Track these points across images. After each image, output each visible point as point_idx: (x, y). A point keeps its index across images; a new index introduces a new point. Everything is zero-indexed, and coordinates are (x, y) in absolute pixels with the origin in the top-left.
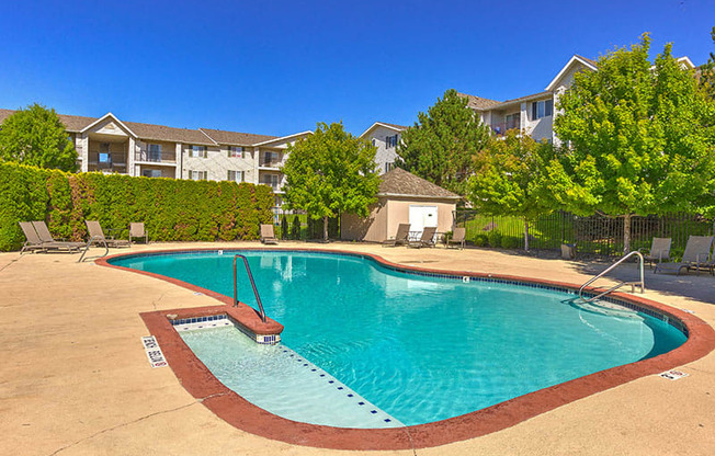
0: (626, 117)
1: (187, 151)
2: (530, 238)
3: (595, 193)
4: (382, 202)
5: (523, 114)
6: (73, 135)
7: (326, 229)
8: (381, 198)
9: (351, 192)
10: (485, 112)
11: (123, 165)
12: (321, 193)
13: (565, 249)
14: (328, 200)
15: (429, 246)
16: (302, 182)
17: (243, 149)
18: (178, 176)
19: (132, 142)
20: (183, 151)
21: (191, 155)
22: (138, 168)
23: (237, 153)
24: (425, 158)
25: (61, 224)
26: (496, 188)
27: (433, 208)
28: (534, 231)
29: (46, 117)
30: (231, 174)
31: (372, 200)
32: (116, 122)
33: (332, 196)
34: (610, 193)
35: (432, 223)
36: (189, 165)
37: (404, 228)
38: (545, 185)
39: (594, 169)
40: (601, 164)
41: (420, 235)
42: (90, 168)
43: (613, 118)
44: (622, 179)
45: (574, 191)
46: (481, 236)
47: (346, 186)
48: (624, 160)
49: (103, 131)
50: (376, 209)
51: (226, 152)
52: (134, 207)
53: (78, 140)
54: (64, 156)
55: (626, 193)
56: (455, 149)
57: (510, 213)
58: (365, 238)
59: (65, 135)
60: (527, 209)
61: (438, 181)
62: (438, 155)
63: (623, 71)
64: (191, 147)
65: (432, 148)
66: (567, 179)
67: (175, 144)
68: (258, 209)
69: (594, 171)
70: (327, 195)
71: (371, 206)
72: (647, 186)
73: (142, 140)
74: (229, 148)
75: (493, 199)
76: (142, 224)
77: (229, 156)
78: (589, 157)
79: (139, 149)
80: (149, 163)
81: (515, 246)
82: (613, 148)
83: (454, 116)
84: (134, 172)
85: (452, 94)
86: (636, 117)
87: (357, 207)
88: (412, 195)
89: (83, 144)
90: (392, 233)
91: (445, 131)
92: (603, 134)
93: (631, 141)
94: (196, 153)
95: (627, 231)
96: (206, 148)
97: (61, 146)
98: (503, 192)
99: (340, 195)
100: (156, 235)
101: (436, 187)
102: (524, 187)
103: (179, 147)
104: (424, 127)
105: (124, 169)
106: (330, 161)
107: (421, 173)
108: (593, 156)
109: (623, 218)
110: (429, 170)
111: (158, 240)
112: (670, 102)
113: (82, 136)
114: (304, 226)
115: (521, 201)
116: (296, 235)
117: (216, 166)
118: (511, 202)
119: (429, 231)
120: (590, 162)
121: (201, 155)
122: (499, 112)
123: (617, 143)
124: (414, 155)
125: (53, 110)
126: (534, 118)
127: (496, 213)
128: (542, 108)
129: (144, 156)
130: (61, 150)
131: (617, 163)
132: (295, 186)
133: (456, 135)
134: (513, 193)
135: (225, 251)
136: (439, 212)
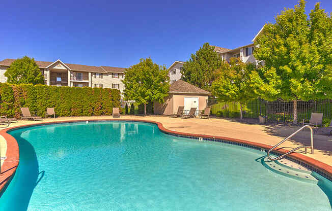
0: (294, 44)
1: (94, 76)
2: (244, 113)
3: (277, 88)
4: (171, 96)
5: (241, 54)
6: (43, 70)
7: (145, 109)
8: (170, 94)
9: (156, 91)
10: (224, 54)
11: (66, 82)
12: (140, 92)
13: (261, 119)
14: (143, 95)
15: (193, 117)
16: (132, 87)
17: (119, 74)
18: (90, 86)
19: (69, 72)
20: (92, 76)
21: (95, 77)
22: (72, 84)
23: (116, 76)
24: (194, 75)
25: (8, 109)
26: (224, 87)
27: (196, 99)
28: (245, 109)
29: (29, 62)
30: (113, 85)
31: (166, 95)
32: (62, 64)
33: (146, 94)
34: (286, 88)
35: (196, 105)
36: (95, 81)
37: (181, 109)
38: (248, 84)
39: (275, 74)
40: (279, 72)
41: (188, 112)
42: (51, 84)
43: (286, 45)
44: (293, 80)
45: (264, 87)
46: (220, 112)
47: (153, 88)
48: (293, 68)
49: (56, 67)
50: (168, 99)
51: (111, 76)
52: (49, 100)
53: (45, 72)
54: (38, 79)
55: (296, 87)
56: (208, 70)
57: (231, 100)
58: (164, 114)
59: (38, 69)
60: (241, 98)
61: (200, 86)
62: (200, 73)
63: (290, 21)
64: (95, 74)
65: (197, 70)
66: (261, 81)
67: (88, 73)
68: (113, 100)
69: (275, 76)
70: (144, 93)
71: (166, 98)
72: (308, 84)
73: (73, 71)
74: (112, 74)
75: (223, 93)
76: (53, 109)
77: (112, 77)
78: (272, 68)
79: (72, 75)
80: (77, 81)
81: (235, 117)
82: (287, 62)
83: (207, 55)
84: (70, 85)
85: (207, 45)
86: (301, 44)
87: (159, 98)
88: (185, 92)
89: (47, 73)
90: (175, 111)
91: (203, 61)
92: (280, 55)
93: (298, 57)
94: (97, 76)
95: (295, 109)
96: (102, 74)
97: (36, 74)
98: (228, 89)
99: (149, 93)
100: (61, 114)
101: (198, 88)
102: (239, 86)
103: (90, 74)
104: (194, 61)
105: (67, 84)
106: (144, 77)
107: (192, 82)
108: (275, 67)
109: (293, 102)
110: (195, 80)
111: (62, 116)
112: (321, 34)
113: (47, 70)
114: (136, 108)
115: (238, 94)
116: (132, 113)
117: (107, 82)
118: (232, 95)
119: (193, 110)
120: (273, 71)
121: (99, 77)
122: (230, 54)
123: (289, 60)
124: (189, 73)
125: (33, 59)
126: (247, 55)
127: (226, 100)
128: (250, 50)
129: (75, 78)
130: (36, 76)
131: (289, 70)
132: (128, 89)
133: (209, 64)
134: (234, 90)
135: (90, 121)
136: (199, 100)
